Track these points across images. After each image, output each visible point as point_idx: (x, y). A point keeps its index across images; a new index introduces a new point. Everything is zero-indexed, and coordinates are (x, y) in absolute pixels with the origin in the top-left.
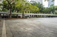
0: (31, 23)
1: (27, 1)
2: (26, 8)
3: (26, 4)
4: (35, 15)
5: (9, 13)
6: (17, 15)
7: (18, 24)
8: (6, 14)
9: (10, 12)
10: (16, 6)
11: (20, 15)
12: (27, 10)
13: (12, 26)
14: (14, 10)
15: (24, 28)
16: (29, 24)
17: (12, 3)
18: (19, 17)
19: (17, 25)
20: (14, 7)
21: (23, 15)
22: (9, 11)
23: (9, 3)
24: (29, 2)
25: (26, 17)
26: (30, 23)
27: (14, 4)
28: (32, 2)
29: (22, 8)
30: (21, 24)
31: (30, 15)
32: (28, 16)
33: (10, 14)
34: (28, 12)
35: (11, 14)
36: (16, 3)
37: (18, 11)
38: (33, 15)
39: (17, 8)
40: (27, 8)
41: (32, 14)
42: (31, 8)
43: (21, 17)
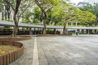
0: (80, 44)
1: (72, 5)
2: (71, 17)
3: (71, 9)
4: (87, 30)
5: (43, 27)
6: (55, 29)
7: (57, 44)
8: (38, 28)
9: (44, 24)
10: (53, 15)
11: (59, 30)
12: (72, 20)
15: (66, 52)
16: (76, 46)
17: (46, 10)
18: (58, 33)
19: (56, 46)
20: (50, 16)
22: (42, 23)
24: (76, 5)
25: (70, 33)
26: (77, 44)
27: (49, 11)
29: (63, 17)
31: (78, 30)
32: (74, 32)
34: (75, 24)
35: (46, 28)
36: (53, 9)
37: (56, 23)
38: (83, 30)
40: (73, 16)
41: (81, 27)
42: (80, 16)
43: (61, 33)
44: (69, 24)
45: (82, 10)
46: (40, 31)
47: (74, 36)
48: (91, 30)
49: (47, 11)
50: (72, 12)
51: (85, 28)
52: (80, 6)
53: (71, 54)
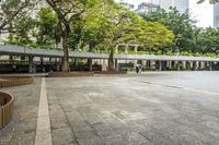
1: (127, 7)
2: (123, 34)
3: (124, 16)
4: (157, 62)
5: (62, 54)
6: (90, 60)
7: (94, 94)
8: (51, 57)
9: (65, 48)
11: (99, 62)
12: (126, 41)
13: (70, 103)
14: (77, 40)
15: (115, 110)
16: (135, 95)
17: (69, 15)
18: (98, 69)
19: (91, 97)
20: (78, 31)
21: (111, 59)
22: (60, 46)
23: (61, 17)
24: (136, 7)
25: (123, 69)
26: (137, 91)
27: (77, 17)
28: (145, 10)
29: (108, 34)
30: (102, 95)
31: (140, 62)
32: (131, 65)
33: (63, 58)
34: (132, 49)
35: (68, 57)
36: (84, 14)
37: (93, 45)
38: (149, 62)
39: (89, 32)
40: (128, 31)
41: (145, 56)
42: (142, 32)
43: (104, 69)
44: (121, 49)
45: (148, 20)
46: (56, 64)
47: (131, 76)
48: (165, 62)
49: (71, 19)
50: (127, 24)
51: (153, 57)
52: (142, 10)
53: (124, 113)
